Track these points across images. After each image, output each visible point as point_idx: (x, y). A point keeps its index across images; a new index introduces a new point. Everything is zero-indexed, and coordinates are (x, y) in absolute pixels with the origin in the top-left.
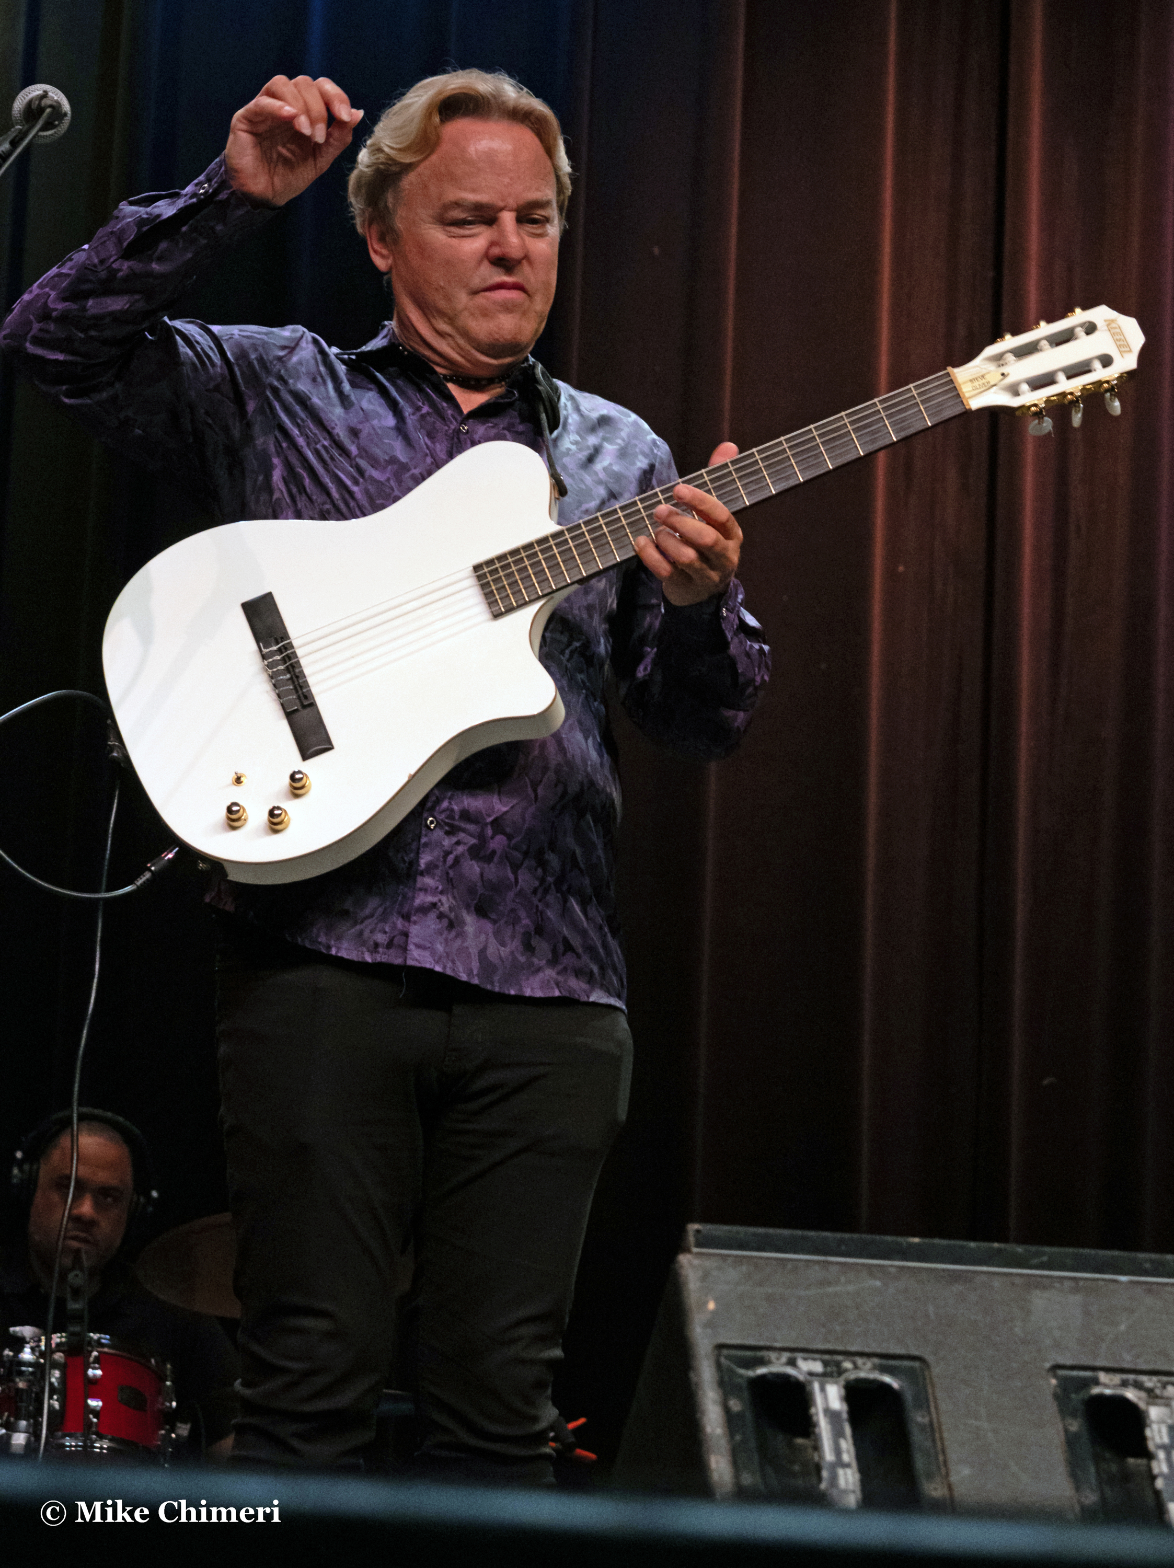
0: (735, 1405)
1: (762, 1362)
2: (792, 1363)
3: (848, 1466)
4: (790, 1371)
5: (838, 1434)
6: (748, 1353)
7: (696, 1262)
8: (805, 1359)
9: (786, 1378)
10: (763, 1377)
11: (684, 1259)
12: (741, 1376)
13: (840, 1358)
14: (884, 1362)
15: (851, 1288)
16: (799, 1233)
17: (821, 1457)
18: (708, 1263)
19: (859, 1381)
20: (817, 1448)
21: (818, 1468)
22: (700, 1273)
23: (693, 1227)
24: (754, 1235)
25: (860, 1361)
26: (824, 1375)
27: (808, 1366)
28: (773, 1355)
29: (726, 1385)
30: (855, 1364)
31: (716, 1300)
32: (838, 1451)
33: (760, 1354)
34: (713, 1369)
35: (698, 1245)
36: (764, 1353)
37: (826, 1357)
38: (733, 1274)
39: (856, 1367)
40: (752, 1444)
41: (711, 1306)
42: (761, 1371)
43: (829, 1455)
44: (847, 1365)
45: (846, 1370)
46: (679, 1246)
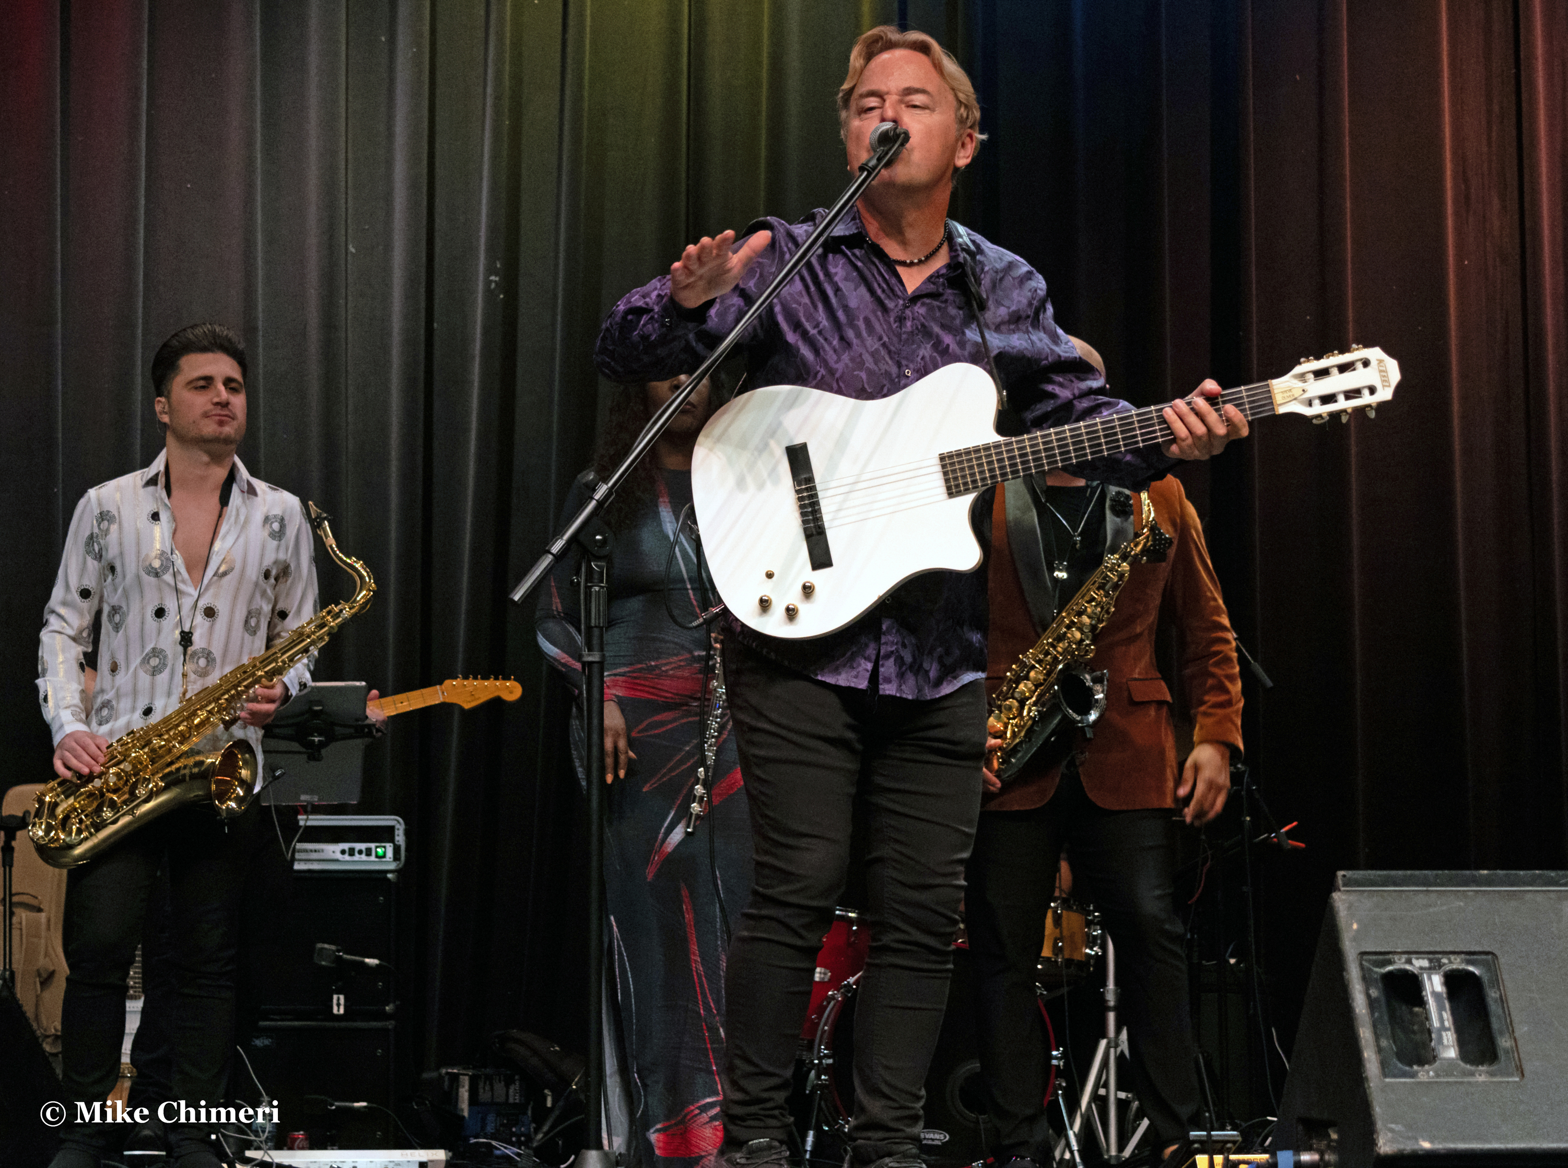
0: (1374, 993)
1: (1390, 962)
2: (1409, 962)
3: (1448, 1029)
4: (1408, 967)
5: (1441, 1008)
6: (1381, 957)
7: (1343, 897)
8: (1417, 959)
9: (1406, 972)
10: (1390, 973)
11: (1336, 895)
12: (1376, 973)
13: (1440, 956)
14: (1468, 957)
15: (1445, 908)
16: (1409, 872)
17: (1431, 1025)
18: (1353, 898)
19: (1453, 971)
20: (1428, 1018)
21: (1429, 1032)
22: (1347, 905)
23: (1340, 873)
24: (1379, 876)
25: (1452, 957)
26: (1430, 968)
27: (1420, 963)
28: (1396, 957)
29: (1367, 979)
30: (1449, 959)
31: (1359, 922)
32: (1441, 1020)
33: (1387, 957)
34: (1358, 969)
35: (1344, 885)
36: (1391, 956)
37: (1431, 956)
38: (1368, 903)
39: (1450, 962)
40: (1386, 1018)
41: (1355, 926)
42: (1390, 968)
43: (1436, 1023)
44: (1445, 961)
45: (1444, 964)
46: (1331, 886)
